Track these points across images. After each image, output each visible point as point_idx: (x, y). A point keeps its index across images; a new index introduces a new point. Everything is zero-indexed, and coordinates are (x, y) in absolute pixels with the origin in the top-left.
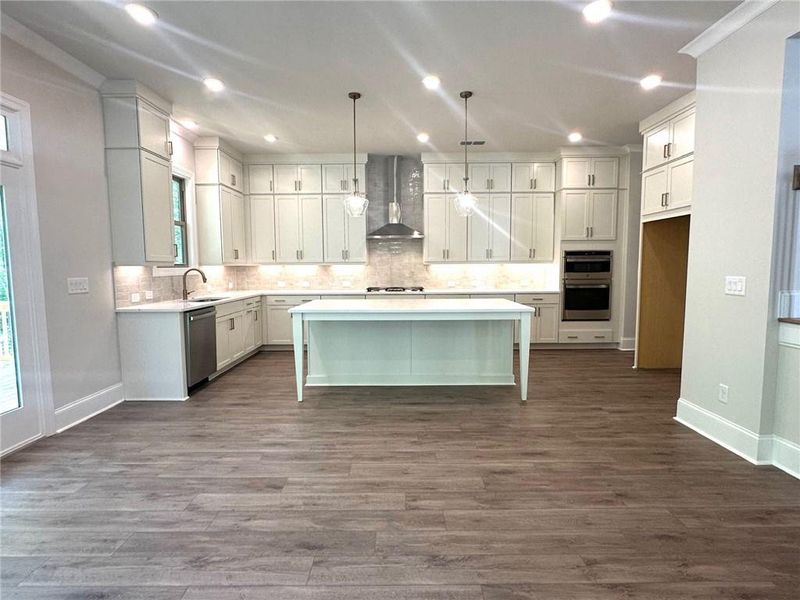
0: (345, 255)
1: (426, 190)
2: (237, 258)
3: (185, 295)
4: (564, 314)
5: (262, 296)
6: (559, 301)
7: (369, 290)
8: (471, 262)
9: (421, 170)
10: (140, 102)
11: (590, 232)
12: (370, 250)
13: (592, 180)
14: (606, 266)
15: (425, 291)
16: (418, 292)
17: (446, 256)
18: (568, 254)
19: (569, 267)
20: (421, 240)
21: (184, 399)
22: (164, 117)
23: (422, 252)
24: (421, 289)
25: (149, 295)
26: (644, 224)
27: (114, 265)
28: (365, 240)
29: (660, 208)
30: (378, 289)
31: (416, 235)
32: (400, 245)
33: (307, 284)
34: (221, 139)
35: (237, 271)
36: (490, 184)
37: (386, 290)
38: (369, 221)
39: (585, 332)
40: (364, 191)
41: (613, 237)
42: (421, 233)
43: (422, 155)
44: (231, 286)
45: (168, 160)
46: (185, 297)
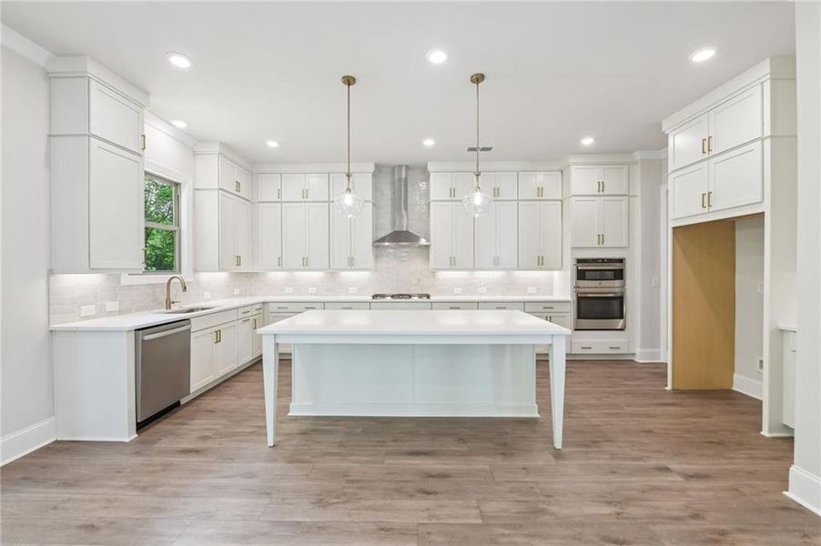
0: (351, 262)
1: (432, 198)
2: (239, 264)
3: (169, 303)
4: (576, 324)
5: (264, 303)
6: (571, 310)
7: (375, 297)
8: (478, 270)
9: (427, 179)
10: (92, 82)
11: (601, 238)
12: (377, 257)
13: (601, 186)
14: (619, 275)
15: (433, 298)
16: (425, 299)
17: (453, 264)
18: (579, 261)
19: (581, 275)
20: (427, 247)
21: (127, 440)
22: (137, 108)
23: (428, 259)
24: (428, 297)
25: (112, 306)
26: (674, 228)
27: (51, 272)
28: (371, 246)
29: (700, 210)
30: (383, 296)
31: (423, 242)
32: (406, 252)
33: (313, 290)
34: (223, 144)
35: (245, 278)
36: (496, 192)
37: (392, 296)
38: (376, 228)
39: (599, 342)
40: (370, 199)
41: (624, 243)
42: (428, 241)
43: (429, 164)
44: (237, 292)
45: (140, 155)
46: (168, 307)
